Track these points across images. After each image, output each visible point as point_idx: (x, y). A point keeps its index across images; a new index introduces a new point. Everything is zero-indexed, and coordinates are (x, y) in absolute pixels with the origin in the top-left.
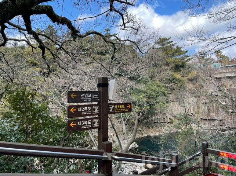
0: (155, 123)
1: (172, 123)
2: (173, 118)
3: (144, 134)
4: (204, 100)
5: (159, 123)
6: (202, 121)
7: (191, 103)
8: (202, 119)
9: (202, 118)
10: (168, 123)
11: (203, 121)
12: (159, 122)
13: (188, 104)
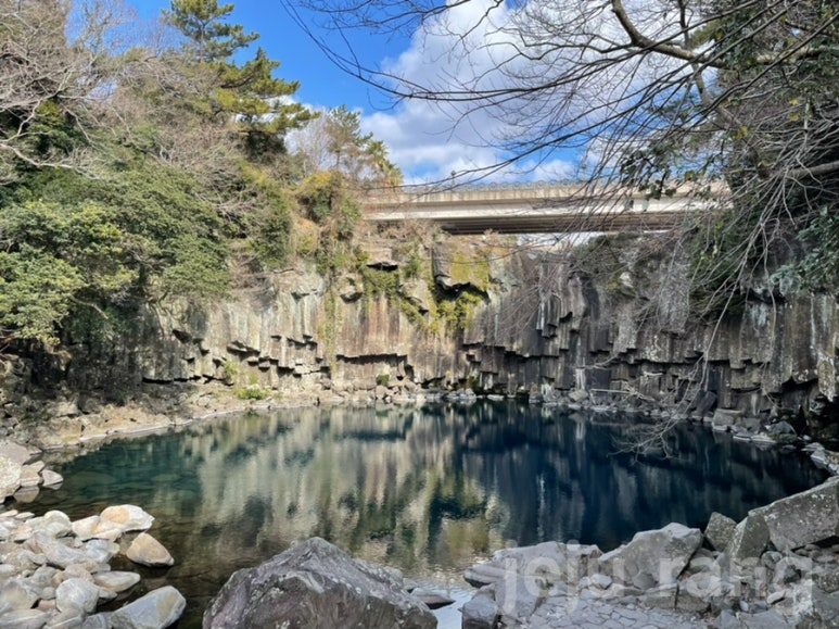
0: (150, 385)
1: (225, 381)
2: (231, 357)
3: (94, 428)
4: (352, 282)
5: (168, 382)
6: (338, 366)
7: (304, 295)
8: (339, 357)
9: (341, 352)
10: (210, 379)
11: (342, 368)
12: (165, 377)
13: (292, 299)
